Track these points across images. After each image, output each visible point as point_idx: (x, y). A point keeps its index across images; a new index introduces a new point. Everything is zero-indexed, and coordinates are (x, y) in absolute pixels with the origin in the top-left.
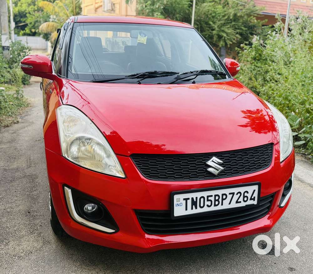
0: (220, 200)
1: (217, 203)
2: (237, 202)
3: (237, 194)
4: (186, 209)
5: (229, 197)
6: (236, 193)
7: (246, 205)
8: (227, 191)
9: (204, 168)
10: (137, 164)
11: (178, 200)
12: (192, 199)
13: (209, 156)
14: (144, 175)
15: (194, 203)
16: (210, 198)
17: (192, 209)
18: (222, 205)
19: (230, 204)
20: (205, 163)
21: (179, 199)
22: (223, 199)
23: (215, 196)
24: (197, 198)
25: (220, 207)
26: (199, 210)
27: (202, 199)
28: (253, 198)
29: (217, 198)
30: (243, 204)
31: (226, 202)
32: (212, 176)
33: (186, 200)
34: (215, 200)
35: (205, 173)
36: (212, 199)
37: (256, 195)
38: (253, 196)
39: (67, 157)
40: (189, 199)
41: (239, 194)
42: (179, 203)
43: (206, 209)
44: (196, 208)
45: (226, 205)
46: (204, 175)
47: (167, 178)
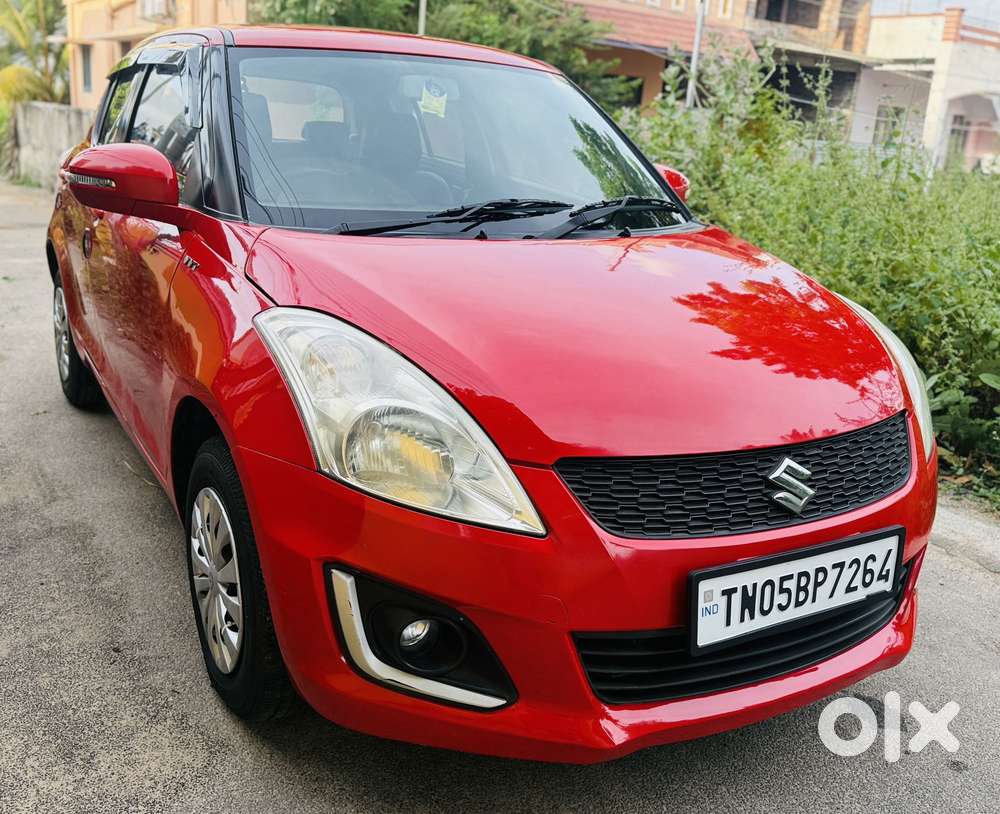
0: (810, 588)
1: (802, 596)
2: (850, 589)
3: (850, 566)
4: (728, 623)
5: (833, 574)
6: (847, 565)
7: (868, 596)
8: (827, 560)
9: (765, 495)
10: (576, 490)
11: (709, 595)
12: (745, 588)
13: (773, 454)
14: (600, 523)
15: (748, 603)
16: (786, 585)
17: (742, 620)
18: (814, 600)
19: (831, 596)
20: (765, 478)
21: (710, 590)
22: (817, 584)
23: (801, 575)
24: (755, 585)
25: (808, 609)
26: (760, 623)
27: (768, 589)
28: (884, 573)
29: (803, 581)
30: (861, 594)
31: (824, 591)
32: (786, 517)
33: (728, 593)
34: (799, 589)
35: (766, 508)
36: (791, 585)
37: (891, 565)
38: (886, 568)
39: (338, 474)
40: (734, 590)
41: (855, 566)
42: (712, 603)
43: (776, 618)
44: (752, 617)
45: (824, 601)
46: (764, 515)
47: (668, 530)
